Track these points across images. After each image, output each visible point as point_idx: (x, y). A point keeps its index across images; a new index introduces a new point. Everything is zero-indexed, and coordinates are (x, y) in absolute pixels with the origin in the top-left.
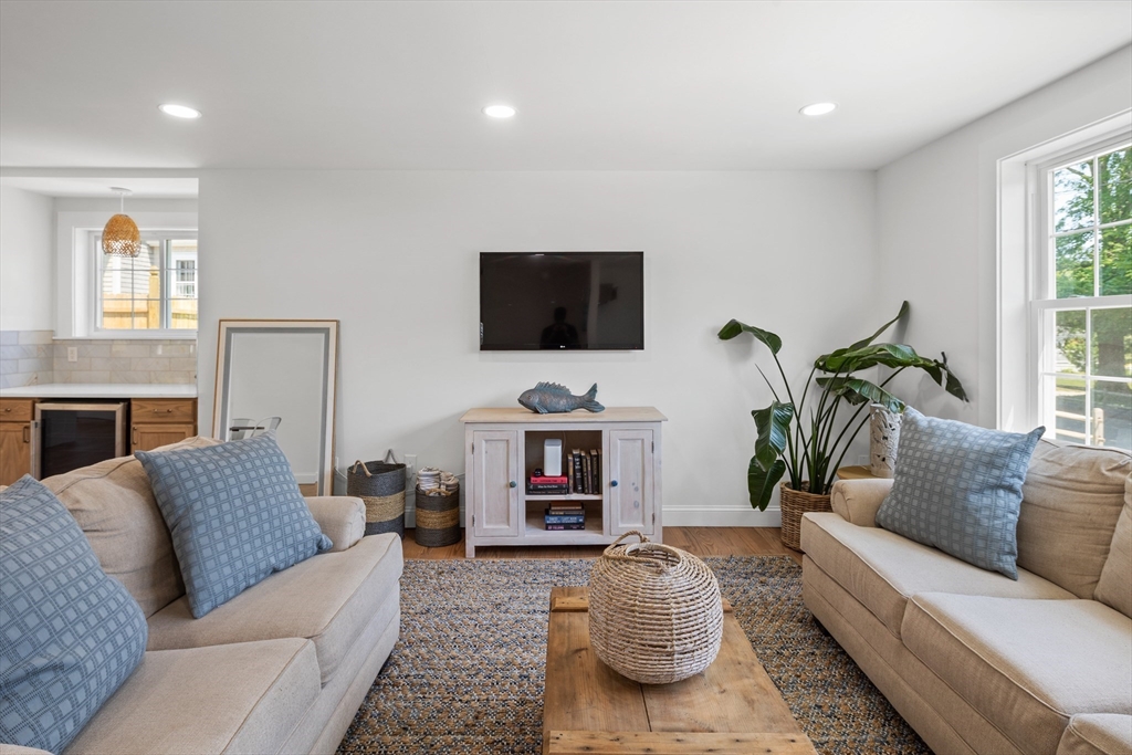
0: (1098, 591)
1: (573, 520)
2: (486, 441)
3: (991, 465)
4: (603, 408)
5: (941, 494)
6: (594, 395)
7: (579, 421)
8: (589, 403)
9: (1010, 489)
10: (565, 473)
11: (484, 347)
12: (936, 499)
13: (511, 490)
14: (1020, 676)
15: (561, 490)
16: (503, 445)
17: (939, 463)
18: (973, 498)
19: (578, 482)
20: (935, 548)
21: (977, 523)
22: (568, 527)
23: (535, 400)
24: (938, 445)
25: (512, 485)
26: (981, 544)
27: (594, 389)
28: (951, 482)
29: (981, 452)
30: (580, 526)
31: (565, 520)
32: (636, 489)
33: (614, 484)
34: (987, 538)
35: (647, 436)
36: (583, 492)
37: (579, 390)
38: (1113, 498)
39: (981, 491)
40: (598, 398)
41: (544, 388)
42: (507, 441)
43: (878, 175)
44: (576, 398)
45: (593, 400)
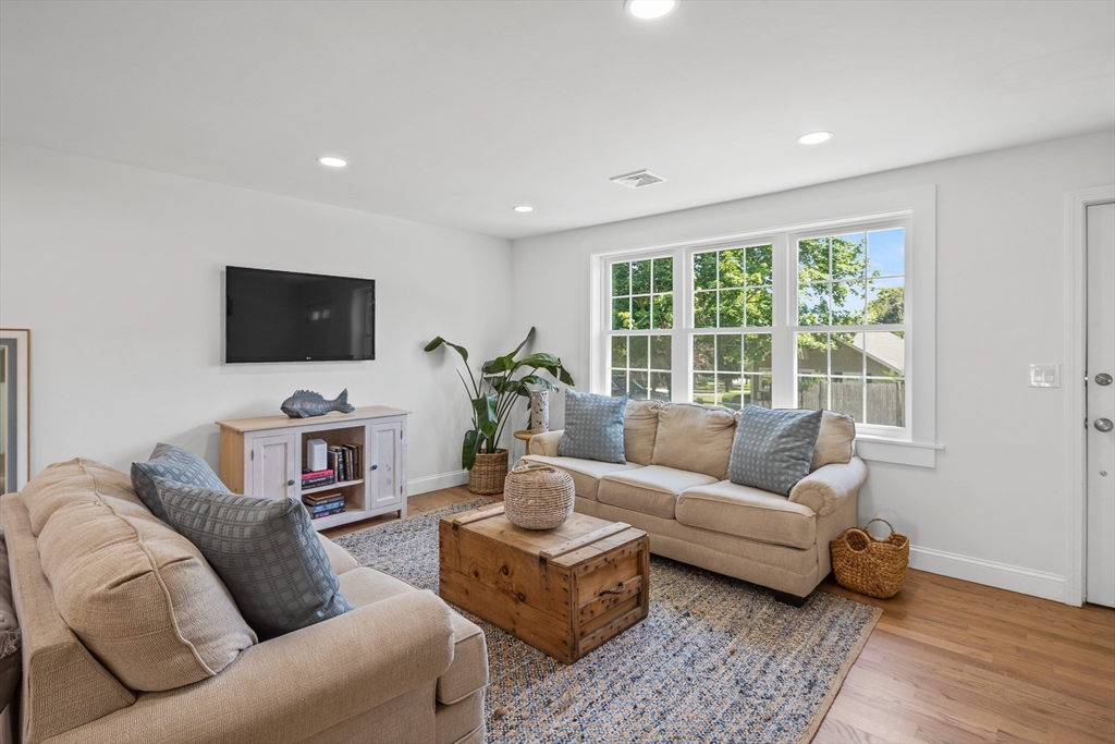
0: (653, 461)
1: (336, 505)
2: (265, 446)
3: (614, 412)
4: (353, 409)
5: (595, 430)
6: (346, 398)
7: (334, 421)
8: (342, 404)
9: (620, 423)
10: (330, 466)
11: (230, 360)
12: (592, 433)
13: (290, 488)
14: (658, 487)
15: (328, 481)
16: (282, 447)
17: (592, 415)
18: (608, 429)
19: (341, 472)
20: (592, 459)
21: (611, 440)
22: (332, 512)
23: (297, 407)
24: (589, 406)
25: (291, 483)
26: (613, 451)
27: (344, 395)
28: (598, 423)
29: (609, 406)
30: (342, 510)
31: (329, 507)
32: (389, 469)
33: (374, 468)
34: (615, 447)
35: (397, 427)
36: (346, 479)
37: (331, 395)
38: (653, 420)
39: (610, 426)
40: (350, 401)
41: (302, 395)
42: (286, 444)
43: (514, 244)
44: (329, 402)
45: (344, 403)
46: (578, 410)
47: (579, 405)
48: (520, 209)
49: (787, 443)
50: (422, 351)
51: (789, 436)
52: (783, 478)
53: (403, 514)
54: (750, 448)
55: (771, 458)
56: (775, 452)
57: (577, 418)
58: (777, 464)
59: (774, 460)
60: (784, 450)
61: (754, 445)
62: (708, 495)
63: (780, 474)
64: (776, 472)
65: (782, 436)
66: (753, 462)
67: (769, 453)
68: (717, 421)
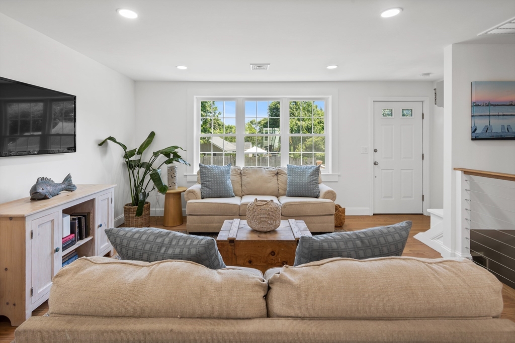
0: (243, 194)
2: (39, 226)
4: (76, 187)
6: (70, 180)
8: (68, 185)
10: (72, 232)
12: (218, 185)
15: (73, 242)
16: (50, 224)
19: (78, 234)
21: (229, 187)
23: (45, 190)
25: (57, 250)
33: (100, 226)
35: (110, 196)
41: (42, 181)
42: (53, 221)
43: (137, 84)
44: (59, 184)
45: (70, 184)
46: (211, 174)
47: (210, 171)
48: (180, 67)
49: (313, 178)
50: (96, 146)
51: (313, 175)
52: (315, 191)
53: (112, 254)
54: (298, 181)
55: (309, 184)
56: (310, 182)
57: (211, 178)
58: (312, 186)
59: (311, 185)
60: (313, 181)
61: (300, 180)
62: (296, 202)
63: (314, 189)
64: (312, 189)
65: (311, 176)
66: (301, 187)
67: (308, 183)
68: (272, 173)
